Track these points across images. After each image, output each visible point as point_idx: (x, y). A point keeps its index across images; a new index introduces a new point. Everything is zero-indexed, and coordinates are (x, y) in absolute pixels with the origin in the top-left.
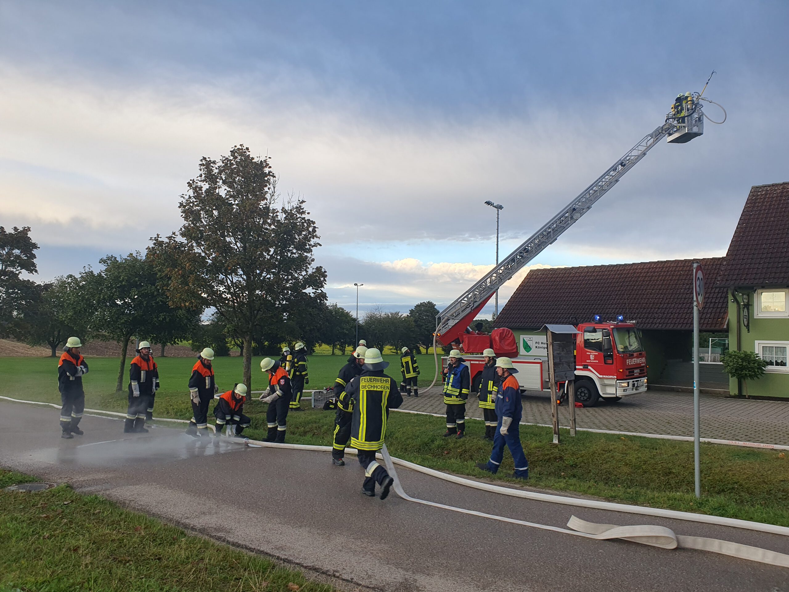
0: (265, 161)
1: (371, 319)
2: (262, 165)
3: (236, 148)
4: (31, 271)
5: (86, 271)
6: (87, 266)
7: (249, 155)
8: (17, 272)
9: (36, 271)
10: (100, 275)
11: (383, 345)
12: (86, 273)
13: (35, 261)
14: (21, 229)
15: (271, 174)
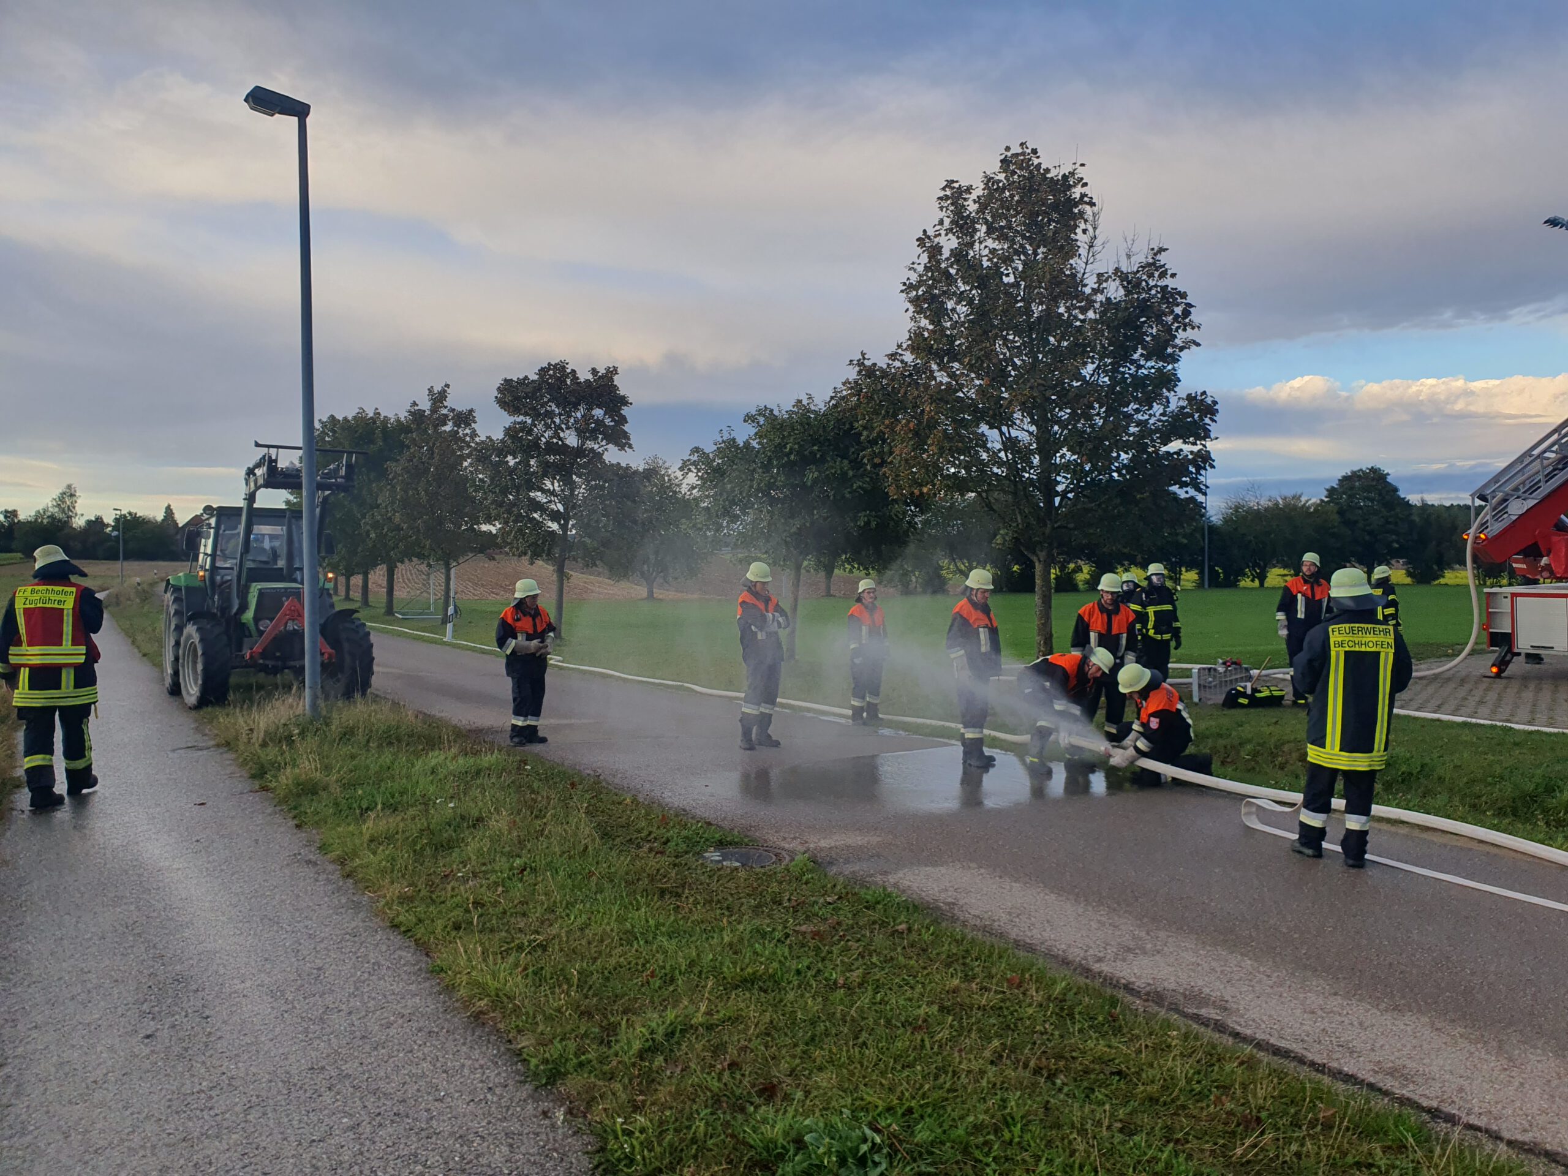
0: (1072, 174)
1: (1237, 511)
2: (1065, 183)
3: (1009, 154)
4: (622, 447)
5: (725, 438)
6: (725, 429)
7: (1040, 164)
8: (600, 450)
9: (630, 447)
10: (747, 444)
11: (1265, 567)
12: (724, 442)
13: (626, 428)
14: (602, 371)
15: (1086, 199)
